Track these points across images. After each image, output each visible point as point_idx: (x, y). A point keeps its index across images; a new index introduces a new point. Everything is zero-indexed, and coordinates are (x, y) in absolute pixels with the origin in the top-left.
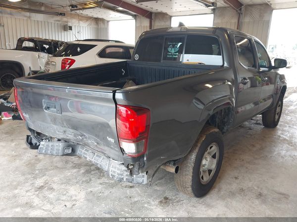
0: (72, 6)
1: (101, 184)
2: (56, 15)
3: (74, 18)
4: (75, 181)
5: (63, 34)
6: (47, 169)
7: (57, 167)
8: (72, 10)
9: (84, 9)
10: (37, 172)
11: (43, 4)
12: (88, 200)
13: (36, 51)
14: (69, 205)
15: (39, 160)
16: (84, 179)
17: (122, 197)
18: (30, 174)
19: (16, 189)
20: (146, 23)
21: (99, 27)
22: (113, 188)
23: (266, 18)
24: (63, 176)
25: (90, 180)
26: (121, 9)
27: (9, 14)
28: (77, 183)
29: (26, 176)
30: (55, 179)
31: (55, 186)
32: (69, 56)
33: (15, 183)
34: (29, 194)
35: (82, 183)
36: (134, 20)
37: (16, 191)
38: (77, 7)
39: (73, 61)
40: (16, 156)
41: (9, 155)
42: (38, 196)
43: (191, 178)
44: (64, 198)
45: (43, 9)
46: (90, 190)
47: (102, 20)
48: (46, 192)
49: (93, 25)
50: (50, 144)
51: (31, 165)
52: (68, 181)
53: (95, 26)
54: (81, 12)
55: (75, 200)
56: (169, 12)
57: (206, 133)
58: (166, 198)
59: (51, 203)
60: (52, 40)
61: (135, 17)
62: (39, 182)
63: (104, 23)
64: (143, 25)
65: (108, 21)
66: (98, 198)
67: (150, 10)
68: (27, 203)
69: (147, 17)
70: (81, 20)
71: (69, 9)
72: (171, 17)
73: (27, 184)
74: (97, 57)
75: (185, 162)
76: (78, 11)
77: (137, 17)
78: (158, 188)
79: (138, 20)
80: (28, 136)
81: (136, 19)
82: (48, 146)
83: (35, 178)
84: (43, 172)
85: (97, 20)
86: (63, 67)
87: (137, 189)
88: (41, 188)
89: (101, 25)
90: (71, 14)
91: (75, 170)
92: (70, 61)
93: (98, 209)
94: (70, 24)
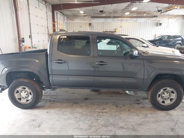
0: (159, 11)
2: (152, 18)
5: (155, 28)
9: (167, 11)
11: (145, 12)
45: (145, 15)
53: (182, 21)
70: (170, 18)
94: (160, 22)
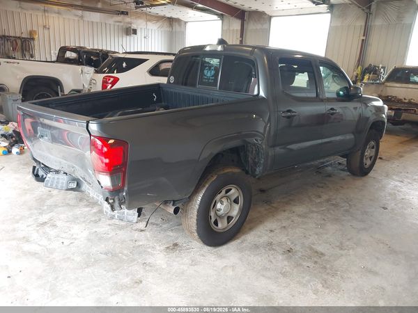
0: (137, 2)
1: (109, 225)
2: (117, 14)
3: (141, 19)
4: (82, 220)
5: (124, 38)
6: (56, 206)
7: (68, 205)
8: (136, 8)
9: (152, 6)
10: (45, 208)
12: (89, 240)
13: (78, 65)
14: (67, 242)
15: (51, 196)
16: (93, 219)
17: (127, 240)
18: (36, 209)
19: (18, 222)
20: (236, 25)
21: (174, 30)
22: (120, 230)
23: (407, 21)
24: (71, 214)
25: (100, 220)
26: (200, 6)
27: (56, 13)
28: (84, 222)
29: (32, 211)
30: (62, 216)
31: (58, 223)
32: (113, 73)
33: (18, 217)
34: (30, 228)
35: (89, 223)
36: (220, 22)
37: (16, 225)
38: (142, 3)
39: (116, 80)
40: (28, 190)
41: (20, 188)
42: (38, 231)
43: (195, 221)
44: (64, 235)
45: (100, 5)
46: (94, 230)
47: (178, 21)
48: (47, 229)
49: (166, 28)
50: (56, 176)
51: (41, 201)
52: (75, 220)
53: (168, 29)
54: (148, 9)
55: (75, 239)
56: (268, 11)
57: (218, 173)
58: (176, 245)
59: (49, 239)
60: (102, 50)
61: (221, 16)
62: (45, 218)
63: (180, 25)
64: (231, 28)
65: (186, 23)
66: (100, 239)
67: (242, 8)
68: (24, 237)
69: (237, 17)
70: (150, 21)
71: (133, 5)
72: (270, 17)
73: (30, 219)
74: (148, 75)
75: (190, 204)
76: (144, 9)
77: (224, 17)
78: (171, 234)
79: (226, 20)
80: (34, 167)
81: (222, 20)
82: (54, 178)
83: (41, 214)
84: (52, 208)
85: (171, 21)
86: (104, 86)
87: (148, 233)
88: (44, 224)
89: (176, 27)
90: (137, 13)
91: (87, 209)
92: (112, 79)
93: (95, 249)
94: (134, 26)
